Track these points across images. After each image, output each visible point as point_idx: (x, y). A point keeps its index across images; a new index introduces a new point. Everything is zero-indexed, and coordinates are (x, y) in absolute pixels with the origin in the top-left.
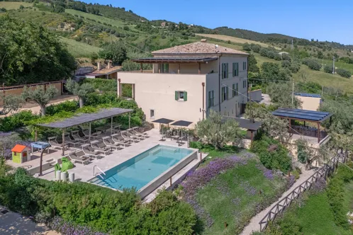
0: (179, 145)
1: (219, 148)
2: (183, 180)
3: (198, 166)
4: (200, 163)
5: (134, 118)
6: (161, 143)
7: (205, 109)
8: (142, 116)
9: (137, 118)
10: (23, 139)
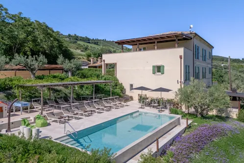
0: (159, 112)
1: (202, 116)
2: (170, 145)
3: (184, 131)
4: (186, 128)
5: (115, 90)
6: (141, 110)
7: (183, 80)
8: (123, 89)
9: (118, 90)
10: (8, 99)
